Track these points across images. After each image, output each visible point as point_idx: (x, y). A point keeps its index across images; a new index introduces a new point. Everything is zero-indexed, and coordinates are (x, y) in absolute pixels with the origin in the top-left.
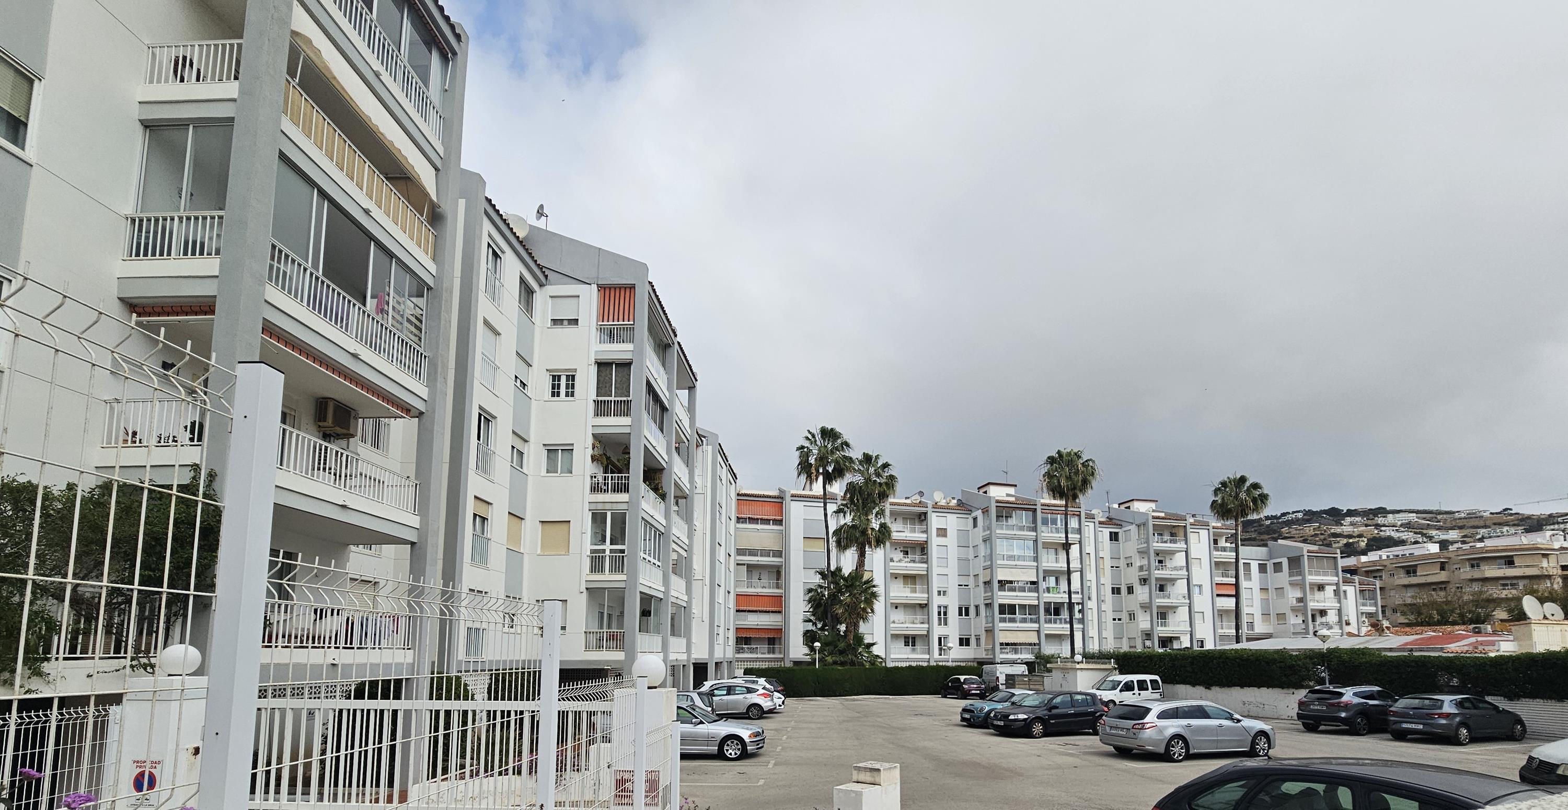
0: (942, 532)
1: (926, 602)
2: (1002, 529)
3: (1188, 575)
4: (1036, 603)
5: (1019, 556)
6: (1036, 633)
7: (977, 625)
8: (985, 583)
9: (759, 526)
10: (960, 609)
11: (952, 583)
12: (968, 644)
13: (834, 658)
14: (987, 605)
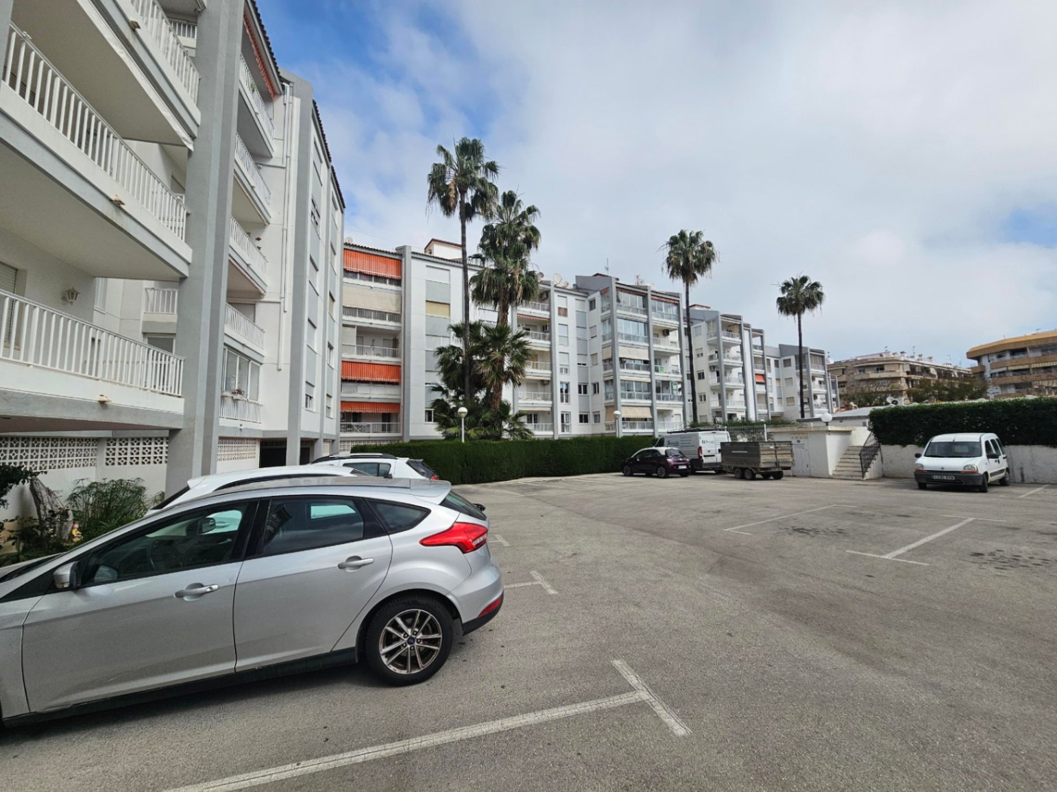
0: (563, 312)
1: (549, 379)
2: (621, 309)
3: (743, 364)
4: (649, 380)
5: (634, 336)
6: (649, 409)
7: (598, 402)
8: (605, 361)
9: (373, 284)
10: (580, 386)
11: (574, 360)
12: (586, 421)
13: (478, 432)
14: (606, 382)
